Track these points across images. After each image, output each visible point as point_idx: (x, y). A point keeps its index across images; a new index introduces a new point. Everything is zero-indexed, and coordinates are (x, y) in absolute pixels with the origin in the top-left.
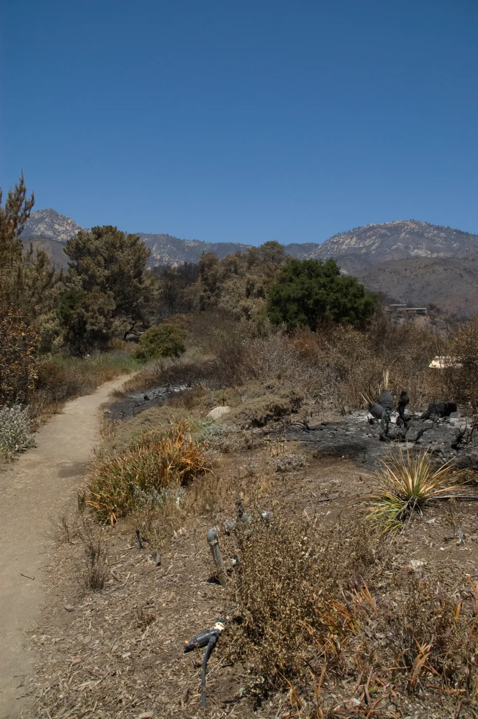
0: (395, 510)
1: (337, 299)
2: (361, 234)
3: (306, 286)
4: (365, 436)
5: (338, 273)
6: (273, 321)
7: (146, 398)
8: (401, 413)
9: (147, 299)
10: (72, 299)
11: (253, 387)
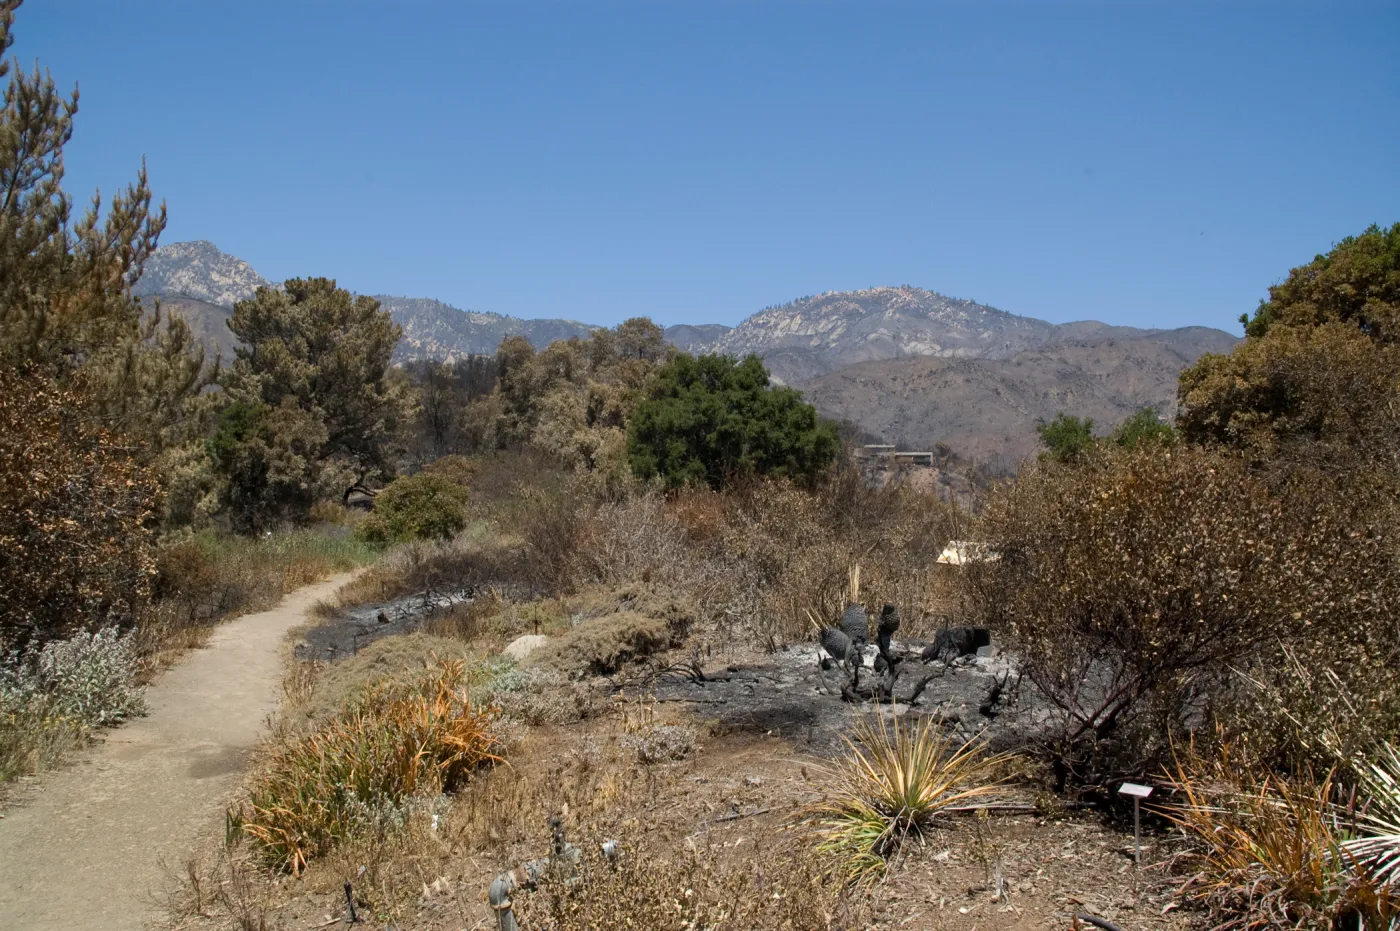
0: (869, 834)
1: (763, 431)
2: (810, 309)
3: (704, 405)
4: (813, 693)
5: (765, 382)
6: (638, 472)
7: (382, 618)
8: (884, 646)
9: (391, 425)
10: (239, 420)
11: (595, 596)
